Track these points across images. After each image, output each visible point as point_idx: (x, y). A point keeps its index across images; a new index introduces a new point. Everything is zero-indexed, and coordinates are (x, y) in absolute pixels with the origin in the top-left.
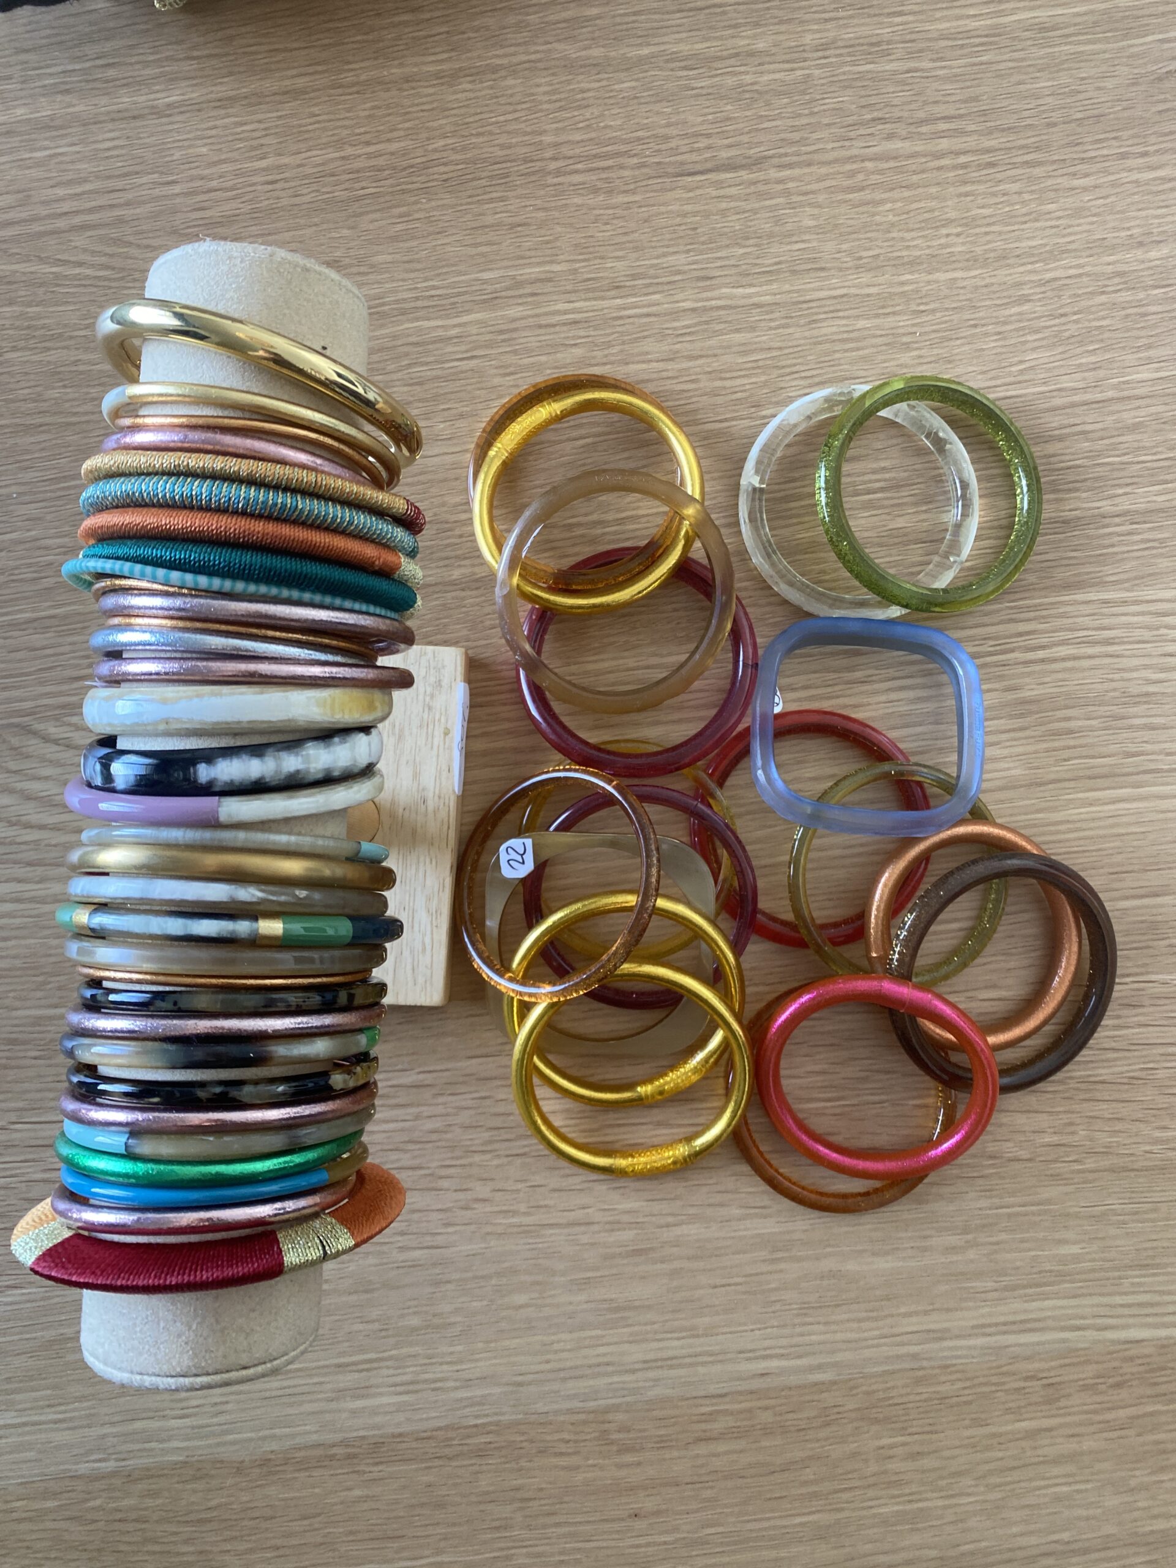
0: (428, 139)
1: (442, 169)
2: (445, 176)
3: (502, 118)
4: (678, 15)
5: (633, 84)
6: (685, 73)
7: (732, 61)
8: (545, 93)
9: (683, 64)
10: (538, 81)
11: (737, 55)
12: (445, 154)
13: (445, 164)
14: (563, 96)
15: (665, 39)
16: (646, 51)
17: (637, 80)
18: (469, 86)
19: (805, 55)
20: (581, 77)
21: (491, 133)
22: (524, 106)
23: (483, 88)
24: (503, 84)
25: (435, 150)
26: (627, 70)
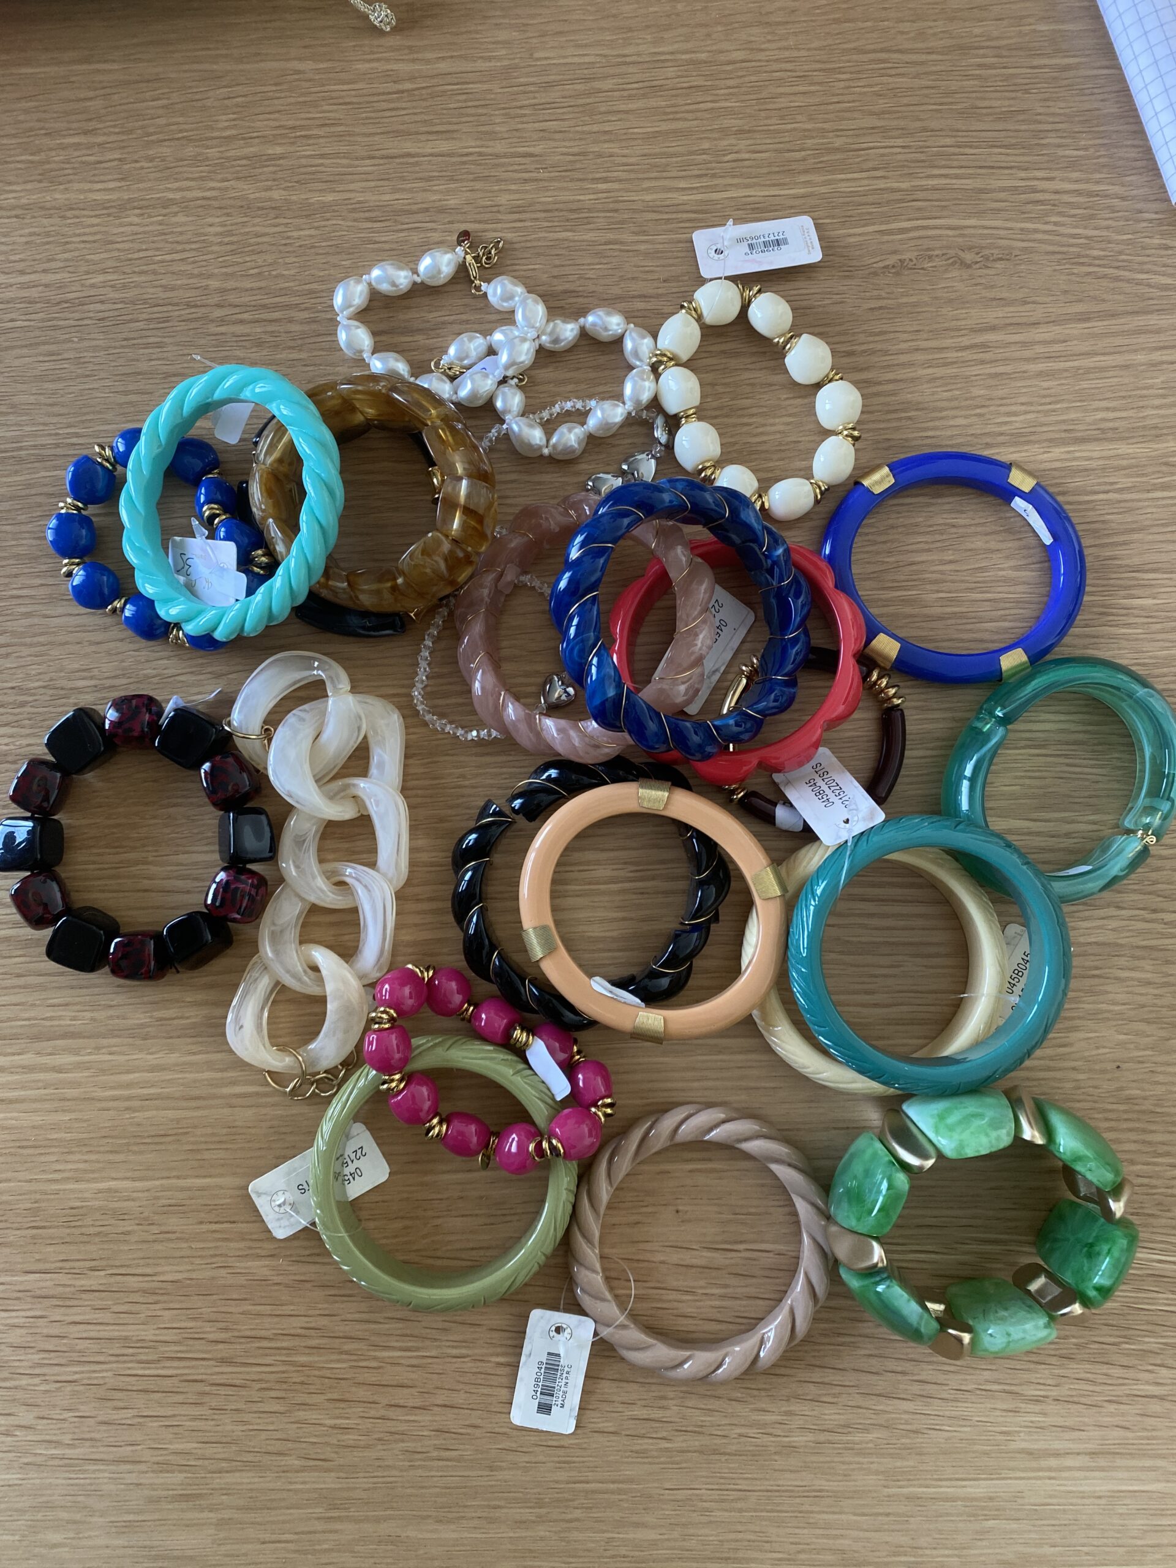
0: (88, 273)
1: (99, 307)
2: (101, 315)
3: (168, 257)
4: (368, 162)
5: (312, 232)
6: (369, 225)
7: (419, 217)
8: (216, 234)
9: (367, 215)
10: (210, 220)
11: (427, 210)
12: (102, 291)
13: (102, 302)
14: (234, 239)
15: (352, 186)
16: (329, 198)
17: (317, 228)
18: (136, 220)
19: (500, 216)
20: (257, 220)
21: (155, 272)
22: (194, 246)
23: (152, 224)
24: (174, 220)
25: (93, 286)
26: (307, 216)
